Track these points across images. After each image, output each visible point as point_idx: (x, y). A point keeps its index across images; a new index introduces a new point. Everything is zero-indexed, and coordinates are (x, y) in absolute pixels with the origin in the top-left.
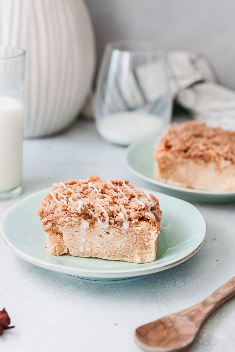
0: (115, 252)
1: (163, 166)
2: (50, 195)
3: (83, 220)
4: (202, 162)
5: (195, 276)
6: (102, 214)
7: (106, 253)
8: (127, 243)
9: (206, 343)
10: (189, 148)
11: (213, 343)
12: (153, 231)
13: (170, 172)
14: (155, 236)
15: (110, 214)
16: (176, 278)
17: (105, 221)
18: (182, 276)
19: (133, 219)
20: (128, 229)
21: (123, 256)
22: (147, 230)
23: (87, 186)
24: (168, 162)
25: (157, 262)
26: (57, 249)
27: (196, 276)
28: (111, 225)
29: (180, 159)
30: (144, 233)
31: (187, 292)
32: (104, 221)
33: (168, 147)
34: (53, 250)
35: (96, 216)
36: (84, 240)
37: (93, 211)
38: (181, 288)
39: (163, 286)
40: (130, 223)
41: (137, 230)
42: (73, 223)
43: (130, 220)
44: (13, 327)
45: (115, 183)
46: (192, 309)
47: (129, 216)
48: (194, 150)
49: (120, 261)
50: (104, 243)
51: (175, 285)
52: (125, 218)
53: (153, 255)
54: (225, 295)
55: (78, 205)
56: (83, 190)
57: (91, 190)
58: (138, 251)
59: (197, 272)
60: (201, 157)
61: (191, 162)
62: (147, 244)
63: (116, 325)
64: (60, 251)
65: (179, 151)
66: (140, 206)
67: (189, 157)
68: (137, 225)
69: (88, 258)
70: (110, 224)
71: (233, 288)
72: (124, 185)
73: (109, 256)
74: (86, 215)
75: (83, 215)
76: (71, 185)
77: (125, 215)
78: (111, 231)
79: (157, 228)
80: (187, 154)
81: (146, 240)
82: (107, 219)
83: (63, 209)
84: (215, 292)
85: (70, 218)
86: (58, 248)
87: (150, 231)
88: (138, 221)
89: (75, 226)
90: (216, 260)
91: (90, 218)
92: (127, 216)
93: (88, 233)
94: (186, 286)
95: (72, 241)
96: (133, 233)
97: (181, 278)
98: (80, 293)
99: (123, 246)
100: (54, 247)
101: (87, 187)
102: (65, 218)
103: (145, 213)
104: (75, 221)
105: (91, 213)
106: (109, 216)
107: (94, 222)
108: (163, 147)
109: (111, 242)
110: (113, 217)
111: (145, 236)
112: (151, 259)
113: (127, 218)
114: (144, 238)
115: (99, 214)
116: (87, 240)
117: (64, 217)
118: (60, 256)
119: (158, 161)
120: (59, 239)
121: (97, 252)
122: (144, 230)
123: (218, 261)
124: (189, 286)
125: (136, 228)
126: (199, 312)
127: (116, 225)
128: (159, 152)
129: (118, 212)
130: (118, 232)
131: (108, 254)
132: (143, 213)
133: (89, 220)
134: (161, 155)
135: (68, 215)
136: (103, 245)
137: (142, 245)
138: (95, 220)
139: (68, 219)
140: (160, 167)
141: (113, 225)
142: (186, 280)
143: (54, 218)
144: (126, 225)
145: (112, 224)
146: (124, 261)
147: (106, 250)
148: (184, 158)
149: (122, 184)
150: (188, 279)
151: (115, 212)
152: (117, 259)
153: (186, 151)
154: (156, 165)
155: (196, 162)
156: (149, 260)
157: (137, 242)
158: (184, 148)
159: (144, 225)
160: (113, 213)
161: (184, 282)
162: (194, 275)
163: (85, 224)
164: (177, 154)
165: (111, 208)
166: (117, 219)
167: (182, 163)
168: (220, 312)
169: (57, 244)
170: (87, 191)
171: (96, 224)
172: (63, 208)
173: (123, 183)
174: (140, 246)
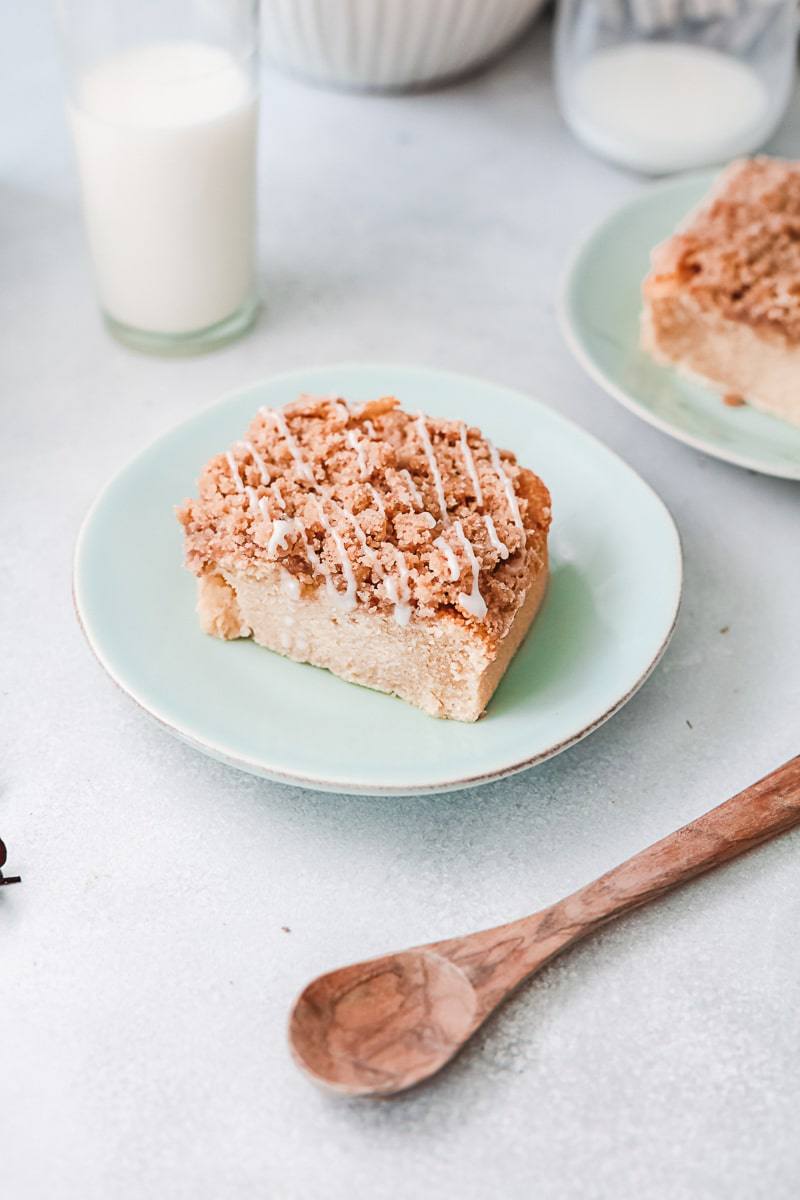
0: (374, 670)
1: (667, 321)
2: (225, 460)
3: (285, 574)
4: (781, 339)
5: (594, 776)
6: (339, 569)
7: (350, 666)
8: (405, 659)
9: (500, 1058)
10: (746, 288)
11: (519, 1064)
12: (475, 650)
13: (685, 341)
14: (479, 663)
15: (361, 575)
16: (536, 776)
17: (346, 589)
18: (559, 770)
19: (421, 606)
20: (407, 625)
21: (394, 686)
22: (458, 642)
23: (343, 442)
24: (681, 316)
25: (483, 724)
26: (219, 624)
27: (595, 781)
28: (361, 607)
29: (714, 316)
30: (449, 648)
31: (541, 841)
32: (342, 588)
33: (689, 269)
34: (210, 625)
35: (323, 569)
36: (289, 621)
37: (319, 552)
38: (532, 822)
39: (486, 802)
40: (413, 613)
41: (432, 635)
42: (259, 576)
43: (414, 603)
44: (17, 880)
45: (437, 432)
46: (502, 937)
47: (412, 594)
48: (758, 300)
49: (385, 694)
50: (344, 642)
51: (518, 806)
52: (400, 597)
53: (474, 705)
54: (625, 899)
55: (271, 534)
56: (330, 454)
57: (350, 459)
58: (432, 686)
59: (607, 761)
60: (777, 324)
61: (746, 332)
62: (457, 678)
63: (288, 930)
64: (230, 629)
65: (715, 293)
66: (446, 573)
67: (743, 316)
68: (433, 623)
69: (302, 663)
70: (359, 600)
71: (660, 876)
72: (463, 446)
73: (356, 675)
74: (294, 560)
75: (286, 560)
76: (306, 421)
77: (403, 588)
78: (362, 619)
79: (490, 642)
80: (739, 306)
81: (454, 666)
82: (352, 586)
83: (238, 529)
84: (601, 881)
85: (250, 562)
86: (223, 624)
87: (466, 648)
88: (434, 614)
89: (267, 581)
90: (688, 723)
91: (308, 569)
92: (407, 592)
93: (300, 609)
94: (549, 817)
95: (259, 613)
96: (422, 639)
97: (549, 781)
98: (243, 783)
99: (393, 660)
100: (213, 619)
101: (341, 446)
102: (238, 557)
103: (458, 593)
104: (264, 570)
105: (312, 558)
106: (359, 579)
107: (317, 583)
108: (671, 267)
109: (362, 643)
110: (369, 581)
111: (453, 655)
112: (467, 715)
113: (407, 596)
114: (449, 660)
115: (330, 568)
116: (297, 624)
117: (235, 554)
118: (228, 640)
119: (654, 304)
120: (227, 601)
121: (326, 658)
122: (451, 642)
123: (691, 726)
124: (558, 814)
125: (430, 630)
126: (517, 952)
127: (375, 607)
128: (659, 279)
129: (385, 571)
130: (382, 627)
131: (354, 670)
132: (453, 595)
133: (303, 578)
134: (661, 291)
135: (249, 549)
136: (342, 644)
137: (443, 674)
138: (321, 578)
139: (246, 562)
140: (657, 320)
141: (365, 606)
142: (561, 789)
143: (210, 552)
144: (402, 614)
145: (364, 603)
146: (397, 696)
147: (350, 659)
148: (728, 315)
149: (457, 442)
150: (567, 787)
151: (378, 570)
152: (376, 687)
153: (737, 296)
154: (646, 315)
155: (762, 336)
156: (462, 717)
157: (430, 664)
158: (735, 286)
159: (448, 626)
160: (371, 573)
161: (551, 798)
162: (595, 772)
163: (291, 585)
164: (707, 298)
165: (369, 557)
166: (377, 593)
167: (721, 330)
168: (600, 943)
169: (220, 612)
170: (337, 460)
171: (321, 592)
172: (238, 526)
173: (460, 439)
174: (438, 676)
